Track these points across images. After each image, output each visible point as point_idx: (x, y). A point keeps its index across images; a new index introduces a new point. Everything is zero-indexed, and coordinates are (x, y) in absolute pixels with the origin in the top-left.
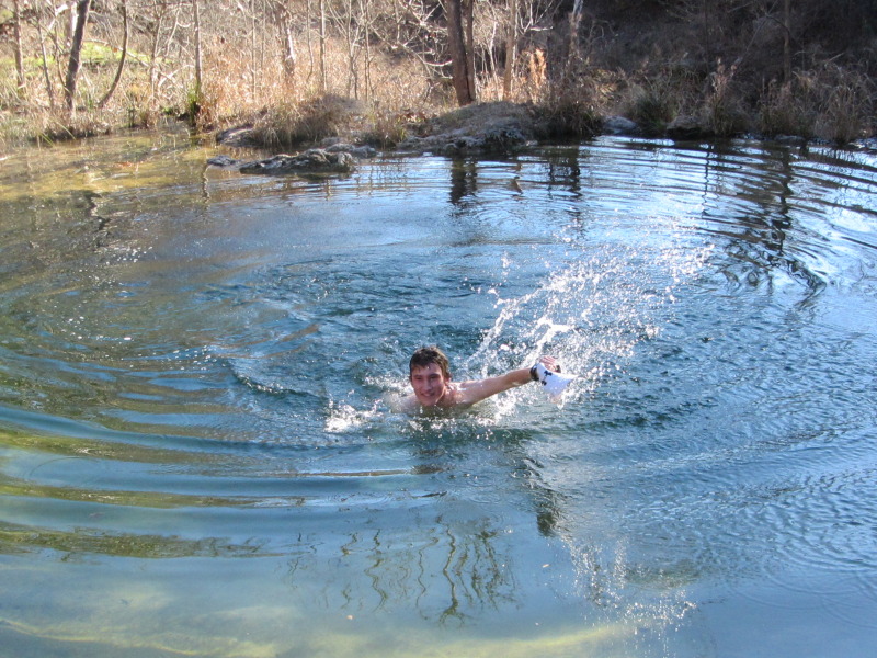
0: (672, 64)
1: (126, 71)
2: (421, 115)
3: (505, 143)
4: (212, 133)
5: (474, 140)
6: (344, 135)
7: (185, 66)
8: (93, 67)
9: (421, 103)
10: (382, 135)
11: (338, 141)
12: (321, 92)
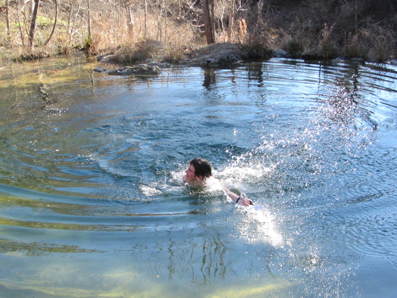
0: (304, 26)
1: (57, 29)
2: (190, 49)
3: (228, 61)
4: (96, 57)
5: (214, 60)
6: (155, 58)
7: (83, 27)
8: (41, 27)
9: (190, 43)
10: (173, 58)
11: (153, 61)
12: (145, 38)
